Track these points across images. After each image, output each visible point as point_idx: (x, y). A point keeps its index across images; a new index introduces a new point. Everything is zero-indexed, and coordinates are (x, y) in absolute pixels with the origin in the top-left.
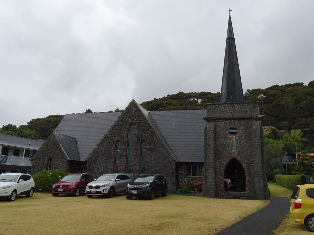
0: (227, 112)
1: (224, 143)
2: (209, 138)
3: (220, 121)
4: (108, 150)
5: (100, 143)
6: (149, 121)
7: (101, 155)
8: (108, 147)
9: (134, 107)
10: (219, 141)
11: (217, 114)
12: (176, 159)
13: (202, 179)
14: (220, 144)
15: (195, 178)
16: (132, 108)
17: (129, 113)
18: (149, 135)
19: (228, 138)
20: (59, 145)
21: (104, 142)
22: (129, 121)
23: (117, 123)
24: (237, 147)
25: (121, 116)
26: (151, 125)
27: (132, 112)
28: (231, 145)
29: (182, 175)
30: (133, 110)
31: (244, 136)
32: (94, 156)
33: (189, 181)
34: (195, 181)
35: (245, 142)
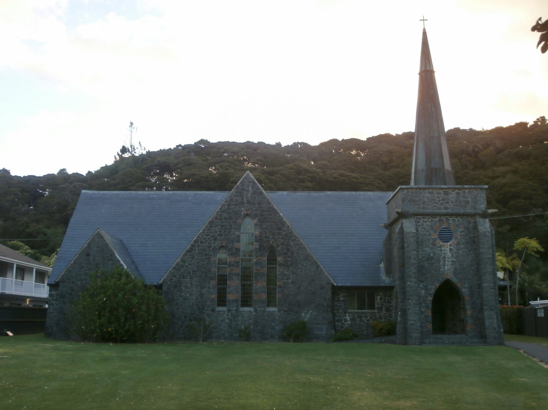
0: (434, 202)
1: (432, 255)
2: (408, 247)
3: (423, 218)
4: (203, 265)
5: (187, 251)
6: (280, 213)
7: (190, 273)
8: (203, 259)
9: (250, 186)
10: (423, 252)
11: (418, 205)
12: (333, 281)
13: (376, 316)
14: (424, 257)
15: (363, 313)
16: (246, 188)
17: (241, 196)
18: (282, 238)
19: (438, 246)
20: (112, 254)
21: (195, 250)
22: (241, 211)
23: (219, 214)
24: (453, 261)
25: (226, 202)
26: (285, 219)
27: (247, 195)
28: (442, 258)
29: (341, 308)
30: (248, 191)
31: (463, 244)
32: (175, 276)
33: (353, 320)
34: (363, 319)
35: (464, 253)
